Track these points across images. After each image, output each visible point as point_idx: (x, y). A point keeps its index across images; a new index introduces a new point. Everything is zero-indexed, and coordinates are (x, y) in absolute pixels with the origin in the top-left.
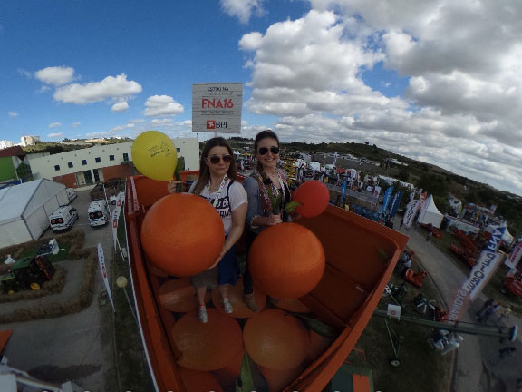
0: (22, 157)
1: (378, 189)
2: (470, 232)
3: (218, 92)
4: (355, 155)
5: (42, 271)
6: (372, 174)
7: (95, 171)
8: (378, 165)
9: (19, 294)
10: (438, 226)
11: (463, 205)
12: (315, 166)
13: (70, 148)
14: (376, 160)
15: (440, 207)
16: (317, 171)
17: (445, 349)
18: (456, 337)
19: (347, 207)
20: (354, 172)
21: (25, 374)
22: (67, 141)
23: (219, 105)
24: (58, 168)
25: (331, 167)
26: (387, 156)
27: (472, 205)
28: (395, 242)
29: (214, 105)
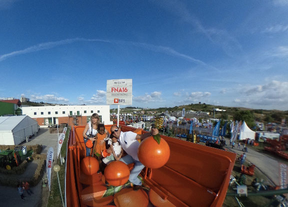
1: (212, 124)
2: (274, 138)
3: (120, 84)
4: (195, 110)
6: (205, 119)
7: (55, 118)
8: (208, 113)
11: (265, 125)
12: (173, 118)
14: (207, 111)
15: (252, 127)
16: (174, 121)
20: (195, 120)
23: (120, 90)
24: (35, 114)
25: (182, 118)
26: (213, 108)
27: (270, 123)
28: (228, 158)
29: (117, 91)
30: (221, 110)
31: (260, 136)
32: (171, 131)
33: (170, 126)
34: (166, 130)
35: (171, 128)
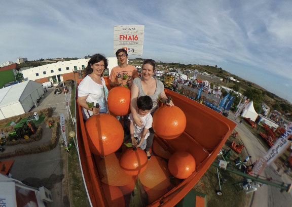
0: (18, 69)
1: (221, 94)
2: (272, 127)
3: (129, 31)
4: (209, 73)
5: (30, 129)
6: (217, 85)
7: (59, 76)
8: (222, 80)
9: (18, 141)
10: (254, 121)
11: (270, 110)
12: (184, 77)
13: (44, 64)
14: (221, 77)
15: (257, 109)
16: (185, 80)
17: (249, 190)
18: (255, 184)
19: (201, 102)
20: (207, 83)
21: (20, 182)
22: (42, 60)
23: (130, 38)
24: (37, 75)
25: (194, 78)
26: (228, 76)
27: (276, 111)
28: (228, 126)
29: (126, 38)
30: (235, 80)
31: (262, 120)
32: (179, 91)
33: (180, 86)
34: (175, 89)
35: (180, 88)
